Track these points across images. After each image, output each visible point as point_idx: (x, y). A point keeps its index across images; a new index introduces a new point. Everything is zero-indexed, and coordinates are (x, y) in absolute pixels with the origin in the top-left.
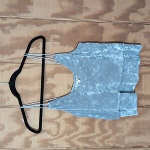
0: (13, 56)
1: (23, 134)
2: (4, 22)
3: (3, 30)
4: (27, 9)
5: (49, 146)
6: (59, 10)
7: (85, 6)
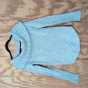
0: (7, 34)
1: (11, 69)
2: (4, 19)
3: (3, 22)
4: (14, 13)
5: (23, 75)
6: (29, 14)
7: (40, 12)
